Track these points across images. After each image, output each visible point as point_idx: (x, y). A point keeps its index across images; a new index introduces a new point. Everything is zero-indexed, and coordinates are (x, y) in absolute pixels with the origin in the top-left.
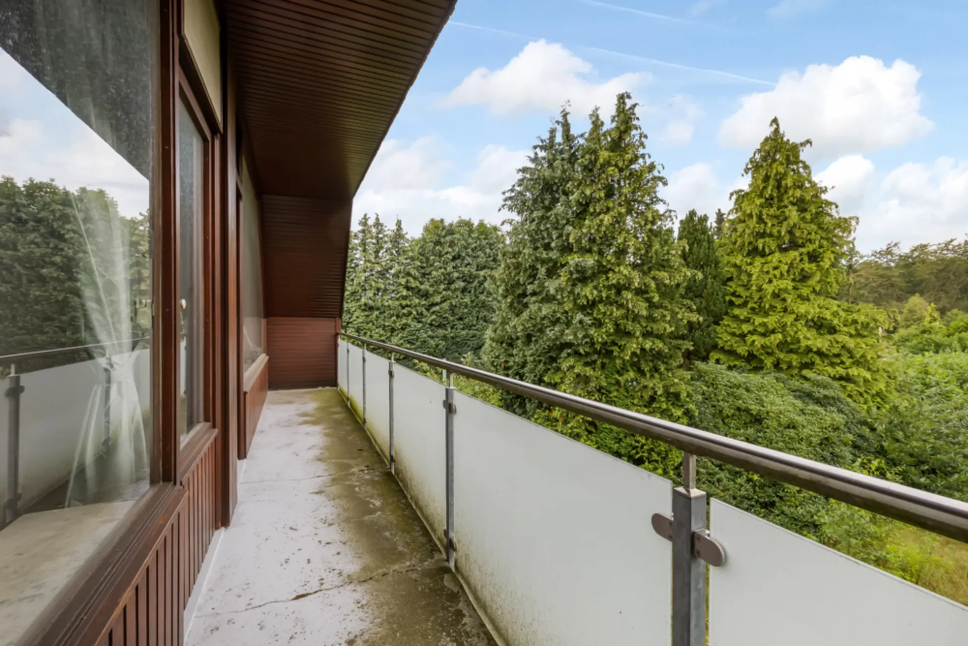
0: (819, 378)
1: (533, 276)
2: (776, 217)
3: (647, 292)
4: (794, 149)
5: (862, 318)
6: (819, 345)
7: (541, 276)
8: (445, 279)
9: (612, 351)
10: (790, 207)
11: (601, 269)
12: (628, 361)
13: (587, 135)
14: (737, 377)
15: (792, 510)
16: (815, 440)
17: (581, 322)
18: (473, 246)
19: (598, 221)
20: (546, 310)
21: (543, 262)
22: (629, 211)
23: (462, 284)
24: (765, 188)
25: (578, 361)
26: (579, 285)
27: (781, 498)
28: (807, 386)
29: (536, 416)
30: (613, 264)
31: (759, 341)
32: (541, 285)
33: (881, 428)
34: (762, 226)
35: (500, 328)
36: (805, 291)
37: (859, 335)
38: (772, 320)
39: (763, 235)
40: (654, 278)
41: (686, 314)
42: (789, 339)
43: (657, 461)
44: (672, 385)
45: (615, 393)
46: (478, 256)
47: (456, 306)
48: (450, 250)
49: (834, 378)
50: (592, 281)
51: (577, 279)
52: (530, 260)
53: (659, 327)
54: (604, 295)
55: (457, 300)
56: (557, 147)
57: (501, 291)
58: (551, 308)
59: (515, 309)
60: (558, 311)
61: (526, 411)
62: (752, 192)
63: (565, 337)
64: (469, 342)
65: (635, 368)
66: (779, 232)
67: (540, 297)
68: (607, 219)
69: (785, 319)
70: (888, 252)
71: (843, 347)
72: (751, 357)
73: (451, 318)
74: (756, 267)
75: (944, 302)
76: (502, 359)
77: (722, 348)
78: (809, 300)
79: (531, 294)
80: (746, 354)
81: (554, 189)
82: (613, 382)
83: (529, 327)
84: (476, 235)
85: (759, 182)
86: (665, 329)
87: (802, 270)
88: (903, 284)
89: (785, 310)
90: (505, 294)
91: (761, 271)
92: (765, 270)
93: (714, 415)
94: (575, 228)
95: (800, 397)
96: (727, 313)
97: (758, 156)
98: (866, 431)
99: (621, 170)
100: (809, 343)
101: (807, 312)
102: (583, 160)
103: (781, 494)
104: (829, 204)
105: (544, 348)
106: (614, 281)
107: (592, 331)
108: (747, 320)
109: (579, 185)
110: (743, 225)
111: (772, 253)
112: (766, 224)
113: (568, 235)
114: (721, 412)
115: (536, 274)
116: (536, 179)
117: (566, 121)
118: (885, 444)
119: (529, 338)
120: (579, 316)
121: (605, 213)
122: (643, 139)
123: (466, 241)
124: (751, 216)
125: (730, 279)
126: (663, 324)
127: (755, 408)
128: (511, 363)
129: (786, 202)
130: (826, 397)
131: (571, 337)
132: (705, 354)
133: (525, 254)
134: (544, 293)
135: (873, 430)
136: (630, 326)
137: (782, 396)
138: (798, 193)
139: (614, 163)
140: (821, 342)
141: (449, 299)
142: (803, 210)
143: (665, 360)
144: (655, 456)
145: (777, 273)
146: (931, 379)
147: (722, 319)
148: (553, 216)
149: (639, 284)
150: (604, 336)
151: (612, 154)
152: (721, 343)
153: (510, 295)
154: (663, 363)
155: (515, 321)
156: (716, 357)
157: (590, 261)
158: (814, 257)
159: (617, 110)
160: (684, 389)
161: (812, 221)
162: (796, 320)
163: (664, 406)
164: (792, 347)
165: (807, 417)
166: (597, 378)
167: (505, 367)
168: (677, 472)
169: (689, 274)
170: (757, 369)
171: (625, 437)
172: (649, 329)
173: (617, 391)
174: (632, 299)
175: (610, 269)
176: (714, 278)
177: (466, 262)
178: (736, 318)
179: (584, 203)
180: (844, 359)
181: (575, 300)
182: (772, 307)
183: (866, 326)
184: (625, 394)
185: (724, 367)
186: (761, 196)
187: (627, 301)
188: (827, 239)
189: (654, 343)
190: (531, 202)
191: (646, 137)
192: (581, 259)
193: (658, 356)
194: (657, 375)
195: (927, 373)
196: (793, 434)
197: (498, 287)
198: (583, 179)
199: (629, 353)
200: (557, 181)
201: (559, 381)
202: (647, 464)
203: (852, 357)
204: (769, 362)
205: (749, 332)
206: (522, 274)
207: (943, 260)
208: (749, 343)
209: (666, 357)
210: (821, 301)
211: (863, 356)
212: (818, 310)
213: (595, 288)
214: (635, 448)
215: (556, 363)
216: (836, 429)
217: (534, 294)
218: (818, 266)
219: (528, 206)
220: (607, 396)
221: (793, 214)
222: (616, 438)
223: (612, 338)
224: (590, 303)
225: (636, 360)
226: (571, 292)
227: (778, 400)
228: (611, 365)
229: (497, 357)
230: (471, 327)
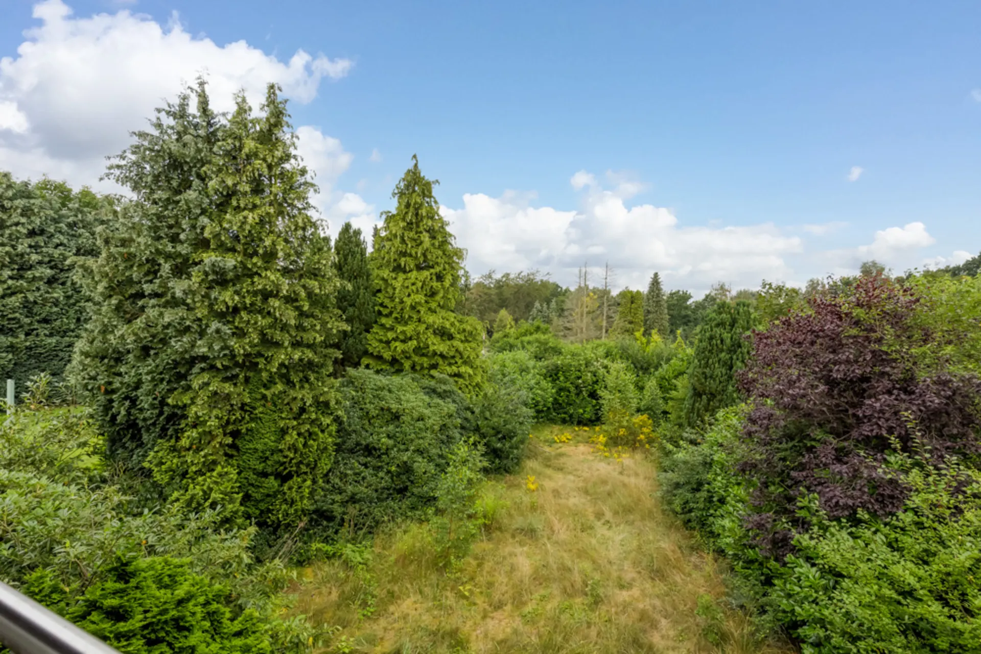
0: (441, 376)
1: (153, 272)
2: (415, 240)
3: (296, 300)
4: (428, 185)
5: (468, 328)
6: (441, 349)
7: (163, 274)
8: (12, 262)
9: (257, 364)
10: (424, 233)
11: (246, 272)
12: (275, 373)
13: (230, 117)
14: (382, 380)
15: (419, 489)
16: (437, 428)
17: (218, 331)
18: (70, 220)
19: (241, 218)
20: (169, 316)
21: (168, 256)
22: (281, 213)
23: (49, 272)
24: (406, 213)
25: (213, 377)
26: (218, 288)
27: (412, 482)
28: (433, 383)
29: (156, 449)
30: (259, 268)
31: (400, 346)
32: (164, 285)
33: (477, 411)
34: (404, 246)
35: (100, 338)
36: (433, 305)
37: (467, 341)
38: (409, 329)
39: (404, 254)
40: (304, 286)
41: (336, 323)
42: (422, 345)
43: (306, 473)
44: (321, 394)
45: (261, 409)
46: (80, 235)
47: (35, 302)
48: (23, 220)
49: (450, 376)
50: (234, 285)
51: (213, 281)
52: (148, 252)
53: (308, 337)
54: (248, 301)
55: (37, 294)
56: (191, 118)
57: (100, 288)
58: (177, 314)
59: (125, 312)
60: (188, 319)
61: (143, 443)
62: (398, 214)
63: (196, 350)
64: (61, 354)
65: (284, 380)
66: (416, 253)
67: (163, 300)
68: (252, 217)
69: (419, 328)
70: (490, 276)
71: (457, 350)
72: (394, 361)
73: (28, 320)
74: (399, 282)
75: (517, 315)
76: (102, 380)
77: (372, 354)
78: (436, 312)
79: (150, 294)
80: (390, 358)
81: (185, 169)
82: (259, 396)
83: (145, 338)
84: (77, 205)
85: (403, 207)
86: (315, 338)
87: (432, 287)
88: (497, 301)
89: (419, 321)
90: (107, 292)
91: (403, 286)
92: (406, 285)
93: (361, 418)
94: (212, 220)
95: (428, 393)
96: (376, 322)
97: (402, 184)
98: (469, 415)
99: (270, 167)
100: (435, 347)
101: (434, 322)
102: (224, 143)
103: (412, 478)
104: (450, 235)
105: (168, 363)
106: (260, 287)
107: (232, 343)
108: (392, 329)
109: (220, 170)
110: (390, 243)
111: (411, 271)
112: (407, 245)
113: (203, 228)
114: (367, 413)
115: (159, 270)
116: (159, 151)
117: (203, 91)
118: (479, 423)
119: (145, 351)
120: (215, 325)
121: (251, 210)
122: (294, 139)
123: (56, 212)
124: (395, 236)
125: (379, 291)
126: (313, 333)
127: (394, 406)
128: (117, 385)
129: (421, 229)
130: (445, 391)
131: (205, 350)
132: (357, 360)
133: (139, 243)
134: (169, 295)
135: (473, 413)
136: (278, 336)
137: (416, 393)
138: (430, 223)
139: (262, 156)
140: (441, 347)
141: (21, 292)
142: (434, 238)
143: (316, 369)
144: (304, 468)
145: (414, 288)
146: (506, 371)
147: (372, 327)
148: (183, 202)
149: (287, 291)
150: (247, 347)
151: (259, 146)
152: (370, 350)
153: (117, 294)
154: (313, 372)
155: (122, 329)
156: (366, 363)
157: (230, 262)
158: (439, 277)
159: (267, 99)
160: (332, 397)
161: (439, 247)
162: (427, 329)
163: (313, 416)
164: (424, 351)
165: (432, 409)
166: (239, 395)
167: (106, 390)
168: (325, 479)
169: (338, 284)
170: (399, 371)
171: (272, 454)
172: (298, 338)
173: (264, 406)
174: (280, 307)
175: (256, 273)
176: (366, 288)
177: (56, 241)
178: (383, 326)
179: (225, 193)
180: (457, 359)
181: (211, 306)
182: (410, 317)
183: (471, 333)
184: (273, 408)
185: (371, 371)
186: (404, 219)
187: (275, 309)
188: (449, 264)
189: (304, 353)
190: (149, 179)
191: (298, 138)
192: (219, 259)
193: (310, 365)
194: (307, 386)
195: (505, 366)
196: (422, 426)
197: (97, 283)
198: (223, 165)
199: (277, 365)
200: (188, 160)
201: (189, 402)
202: (295, 478)
203: (462, 358)
204: (407, 365)
205: (393, 339)
206: (135, 269)
207: (517, 285)
208: (392, 348)
209: (317, 366)
210: (443, 313)
211: (468, 357)
212: (441, 321)
213: (237, 293)
214: (283, 464)
215: (186, 380)
216: (450, 416)
217: (156, 295)
218: (442, 285)
219: (146, 182)
220: (252, 413)
221: (426, 238)
222: (261, 457)
223: (257, 348)
224: (231, 310)
225: (284, 371)
226: (206, 296)
227: (412, 398)
228: (256, 379)
229: (94, 378)
230: (65, 332)
